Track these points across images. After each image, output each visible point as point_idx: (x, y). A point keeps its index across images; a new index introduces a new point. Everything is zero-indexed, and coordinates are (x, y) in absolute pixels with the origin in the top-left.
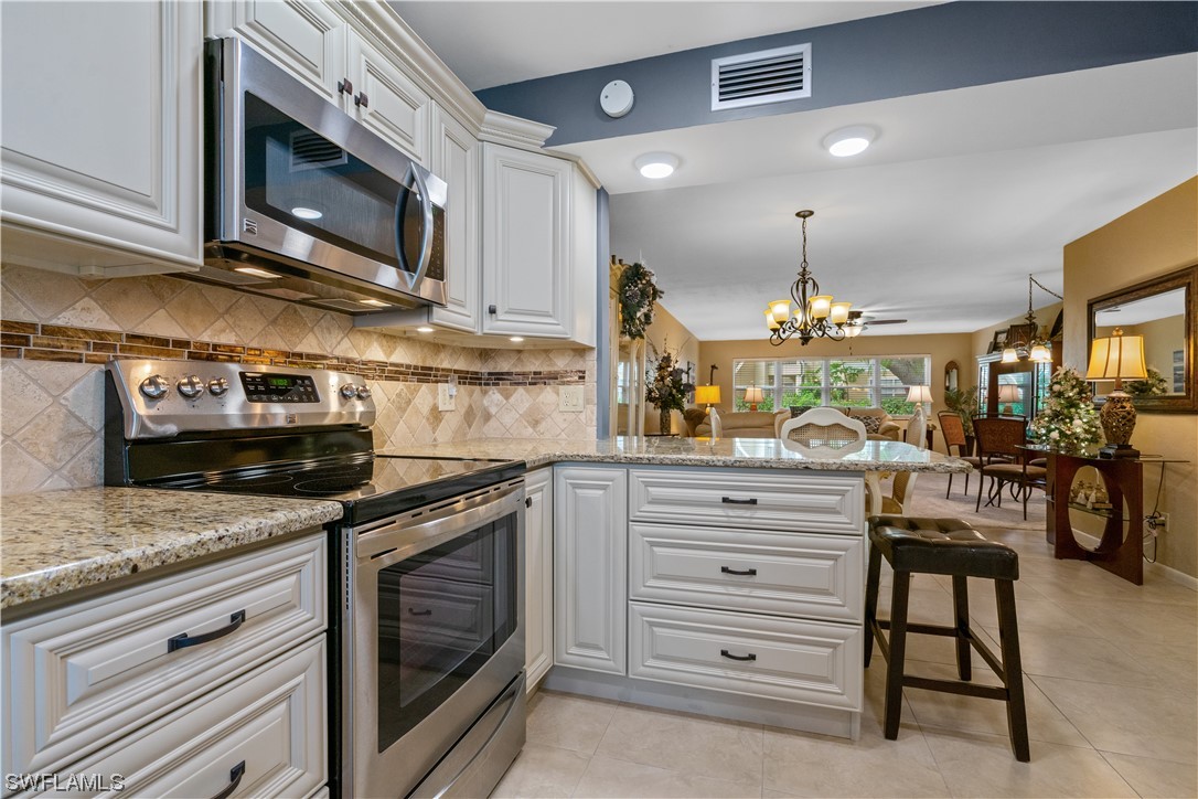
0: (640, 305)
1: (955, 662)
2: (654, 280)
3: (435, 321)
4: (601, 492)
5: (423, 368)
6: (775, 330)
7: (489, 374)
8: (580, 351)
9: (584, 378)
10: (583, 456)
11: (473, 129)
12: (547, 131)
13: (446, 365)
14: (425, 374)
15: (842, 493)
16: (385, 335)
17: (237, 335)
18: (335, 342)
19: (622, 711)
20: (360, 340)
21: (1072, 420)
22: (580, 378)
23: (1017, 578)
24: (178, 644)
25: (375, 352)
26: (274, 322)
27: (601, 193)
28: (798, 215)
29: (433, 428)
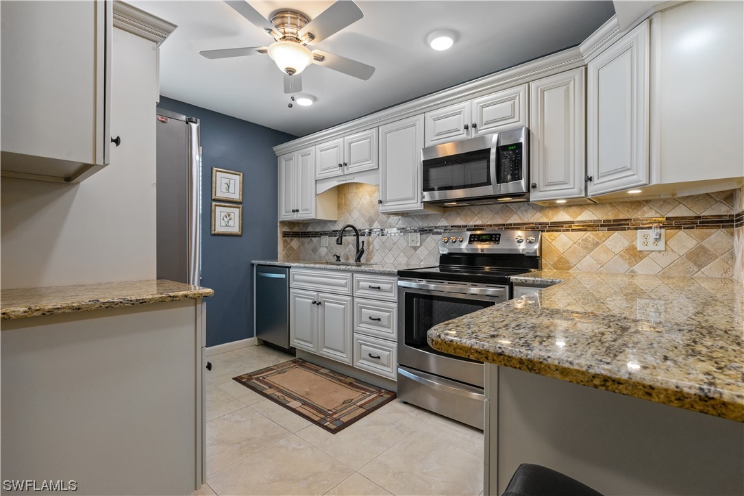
29: (629, 263)
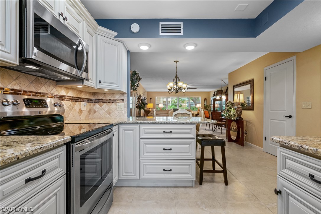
0: (136, 82)
1: (212, 166)
2: (140, 75)
3: (85, 84)
4: (132, 131)
5: (77, 98)
6: (169, 90)
7: (95, 99)
8: (123, 94)
9: (124, 101)
10: (127, 122)
11: (95, 30)
12: (116, 34)
13: (83, 97)
14: (77, 99)
15: (191, 129)
16: (66, 88)
17: (20, 86)
18: (51, 89)
19: (138, 188)
20: (59, 89)
22: (123, 101)
23: (225, 146)
24: (28, 181)
25: (63, 93)
26: (32, 82)
27: (128, 52)
28: (175, 61)
29: (80, 115)
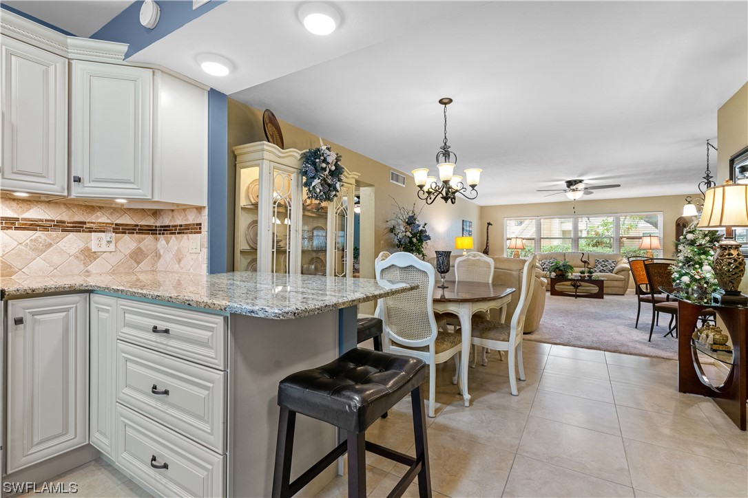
4: (107, 315)
7: (161, 227)
8: (198, 209)
9: (201, 228)
11: (59, 51)
12: (124, 47)
13: (103, 220)
15: (212, 329)
21: (701, 265)
28: (441, 102)
29: (84, 263)
